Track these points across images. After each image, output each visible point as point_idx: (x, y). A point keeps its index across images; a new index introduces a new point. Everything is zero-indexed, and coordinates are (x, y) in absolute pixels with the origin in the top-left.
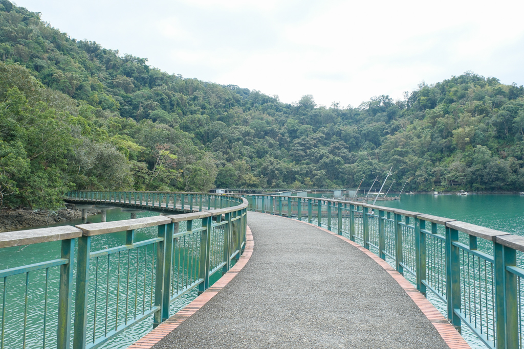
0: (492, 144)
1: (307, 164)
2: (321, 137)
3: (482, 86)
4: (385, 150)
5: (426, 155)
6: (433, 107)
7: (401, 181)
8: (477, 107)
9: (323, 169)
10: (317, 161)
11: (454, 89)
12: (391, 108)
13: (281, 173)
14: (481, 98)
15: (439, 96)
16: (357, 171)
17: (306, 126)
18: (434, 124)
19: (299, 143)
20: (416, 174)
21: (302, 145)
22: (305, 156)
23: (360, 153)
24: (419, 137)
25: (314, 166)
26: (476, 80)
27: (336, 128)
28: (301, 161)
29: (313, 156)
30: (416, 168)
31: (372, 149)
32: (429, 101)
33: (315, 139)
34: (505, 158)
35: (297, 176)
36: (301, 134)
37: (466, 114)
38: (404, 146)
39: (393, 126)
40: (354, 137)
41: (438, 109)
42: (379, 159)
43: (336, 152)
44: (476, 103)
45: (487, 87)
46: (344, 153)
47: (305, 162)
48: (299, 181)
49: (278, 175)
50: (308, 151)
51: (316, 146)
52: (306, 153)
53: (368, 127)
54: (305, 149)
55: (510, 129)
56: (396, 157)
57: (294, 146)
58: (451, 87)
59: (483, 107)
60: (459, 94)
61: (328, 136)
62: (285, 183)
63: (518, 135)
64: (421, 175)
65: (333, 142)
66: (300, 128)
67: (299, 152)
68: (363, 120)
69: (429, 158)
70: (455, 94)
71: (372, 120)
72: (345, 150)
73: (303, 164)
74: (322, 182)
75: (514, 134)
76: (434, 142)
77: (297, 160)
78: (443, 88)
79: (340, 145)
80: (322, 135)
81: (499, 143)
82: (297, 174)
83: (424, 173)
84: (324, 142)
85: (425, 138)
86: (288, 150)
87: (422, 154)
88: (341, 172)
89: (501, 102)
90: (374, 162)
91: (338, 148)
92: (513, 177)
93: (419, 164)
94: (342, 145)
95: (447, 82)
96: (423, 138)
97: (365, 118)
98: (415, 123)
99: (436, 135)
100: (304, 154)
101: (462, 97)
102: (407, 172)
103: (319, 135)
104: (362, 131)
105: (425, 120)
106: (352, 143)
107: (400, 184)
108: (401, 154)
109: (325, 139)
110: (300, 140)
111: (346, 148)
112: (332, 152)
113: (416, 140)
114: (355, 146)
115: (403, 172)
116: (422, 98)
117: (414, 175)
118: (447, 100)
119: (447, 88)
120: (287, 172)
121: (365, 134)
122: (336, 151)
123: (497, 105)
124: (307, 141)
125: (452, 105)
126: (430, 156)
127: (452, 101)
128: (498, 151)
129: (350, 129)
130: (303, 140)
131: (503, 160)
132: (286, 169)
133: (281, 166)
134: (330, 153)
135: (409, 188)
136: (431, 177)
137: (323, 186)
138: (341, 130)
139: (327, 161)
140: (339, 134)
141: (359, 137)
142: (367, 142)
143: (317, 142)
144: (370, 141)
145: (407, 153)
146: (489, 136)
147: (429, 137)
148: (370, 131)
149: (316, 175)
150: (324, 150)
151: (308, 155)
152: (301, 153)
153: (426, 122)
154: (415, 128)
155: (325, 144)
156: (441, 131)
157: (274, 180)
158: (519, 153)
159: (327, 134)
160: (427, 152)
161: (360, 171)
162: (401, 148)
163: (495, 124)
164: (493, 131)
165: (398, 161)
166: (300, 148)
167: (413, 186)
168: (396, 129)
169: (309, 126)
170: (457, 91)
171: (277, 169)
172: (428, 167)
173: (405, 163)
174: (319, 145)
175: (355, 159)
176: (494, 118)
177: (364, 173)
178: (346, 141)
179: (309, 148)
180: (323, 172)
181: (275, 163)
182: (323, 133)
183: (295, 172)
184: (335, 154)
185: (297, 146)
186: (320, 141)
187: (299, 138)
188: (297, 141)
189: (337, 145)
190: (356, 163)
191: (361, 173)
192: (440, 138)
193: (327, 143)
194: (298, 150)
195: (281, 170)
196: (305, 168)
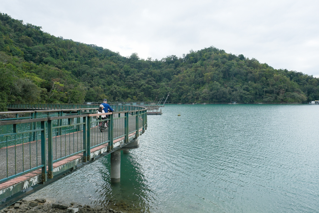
0: (221, 81)
1: (134, 89)
2: (142, 75)
3: (218, 54)
4: (174, 82)
5: (192, 86)
6: (196, 62)
7: (181, 98)
8: (215, 63)
9: (143, 92)
10: (139, 87)
11: (205, 54)
12: (177, 62)
13: (121, 94)
14: (217, 59)
15: (199, 57)
16: (160, 93)
17: (134, 69)
18: (196, 70)
19: (130, 78)
20: (188, 95)
21: (132, 79)
22: (133, 85)
23: (161, 84)
24: (189, 76)
25: (138, 90)
26: (215, 50)
27: (150, 71)
28: (131, 87)
29: (137, 85)
30: (188, 92)
31: (167, 82)
32: (194, 59)
33: (139, 76)
34: (226, 87)
35: (129, 95)
36: (131, 73)
37: (210, 66)
38: (182, 81)
39: (177, 70)
40: (159, 76)
41: (198, 63)
42: (171, 87)
43: (150, 83)
44: (215, 61)
45: (220, 54)
46: (153, 83)
47: (133, 88)
48: (130, 98)
49: (118, 95)
50: (135, 82)
51: (139, 80)
52: (134, 83)
53: (166, 70)
54: (134, 81)
55: (229, 74)
56: (178, 86)
57: (127, 79)
58: (204, 53)
59: (218, 63)
60: (207, 57)
61: (146, 75)
62: (123, 99)
63: (232, 77)
64: (190, 95)
65: (148, 78)
66: (131, 70)
67: (130, 83)
68: (163, 67)
69: (194, 87)
70: (206, 57)
71: (167, 67)
72: (154, 82)
73: (132, 89)
74: (142, 98)
75: (230, 77)
76: (196, 79)
77: (129, 87)
78: (201, 53)
79: (151, 79)
80: (142, 74)
81: (224, 80)
82: (129, 94)
83: (191, 94)
84: (144, 77)
85: (192, 77)
86: (125, 81)
87: (191, 85)
88: (152, 93)
89: (225, 61)
90: (168, 88)
91: (151, 81)
92: (229, 96)
93: (189, 90)
94: (153, 79)
95: (202, 50)
96: (191, 77)
97: (164, 66)
98: (188, 70)
99: (197, 76)
100: (133, 84)
101: (209, 58)
102: (184, 93)
103: (141, 74)
104: (162, 72)
105: (192, 68)
106: (157, 79)
107: (180, 99)
108: (181, 85)
109: (144, 76)
110: (131, 76)
111: (154, 81)
112: (147, 83)
113: (188, 78)
114: (159, 80)
115: (182, 94)
116: (191, 57)
117: (187, 95)
118: (202, 59)
119: (202, 53)
120: (124, 93)
121: (164, 74)
122: (149, 82)
123: (224, 63)
124: (135, 77)
125: (205, 62)
126: (194, 86)
127: (204, 60)
128: (223, 84)
129: (157, 71)
130: (132, 76)
131: (225, 88)
132: (123, 91)
133: (120, 90)
134: (146, 84)
135: (184, 101)
136: (194, 96)
137: (142, 100)
138: (152, 72)
139: (145, 87)
140: (151, 73)
141: (161, 76)
142: (165, 78)
143: (140, 77)
144: (166, 78)
145: (184, 84)
146: (220, 77)
147: (194, 77)
148: (166, 73)
149: (139, 94)
150: (143, 82)
151: (135, 84)
152: (132, 83)
153: (193, 69)
154: (187, 72)
155: (144, 79)
156: (199, 74)
157: (116, 97)
158: (232, 85)
159: (145, 74)
160: (193, 84)
161: (161, 93)
162: (181, 82)
163: (222, 72)
164: (221, 75)
165: (180, 88)
166: (131, 80)
167: (187, 100)
168: (179, 72)
169: (136, 69)
170: (206, 55)
171: (119, 92)
172: (193, 91)
173: (183, 89)
174: (141, 79)
175: (159, 86)
176: (222, 69)
177: (163, 94)
178: (154, 77)
179: (136, 81)
180: (143, 93)
181: (117, 88)
182: (143, 73)
183: (128, 93)
184: (149, 84)
185: (129, 80)
186: (141, 77)
187: (130, 75)
188: (129, 77)
189: (150, 79)
190: (159, 89)
191: (162, 94)
192: (199, 77)
193: (145, 78)
194: (129, 82)
195: (121, 92)
196: (133, 91)
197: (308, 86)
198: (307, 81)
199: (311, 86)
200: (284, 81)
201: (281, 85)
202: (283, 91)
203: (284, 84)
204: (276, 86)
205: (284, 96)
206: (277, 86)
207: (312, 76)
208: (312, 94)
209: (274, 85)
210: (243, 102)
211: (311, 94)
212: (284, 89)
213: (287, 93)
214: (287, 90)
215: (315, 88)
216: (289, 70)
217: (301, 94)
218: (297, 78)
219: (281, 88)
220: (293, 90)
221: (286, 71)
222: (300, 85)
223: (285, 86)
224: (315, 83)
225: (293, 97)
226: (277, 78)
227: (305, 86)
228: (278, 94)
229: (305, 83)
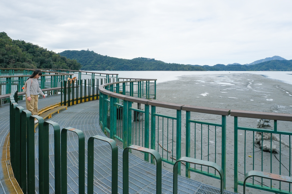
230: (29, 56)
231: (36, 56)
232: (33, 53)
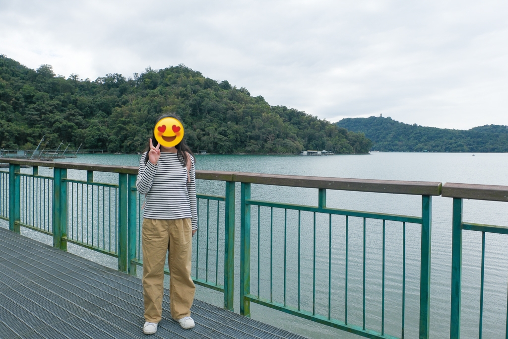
0: (188, 120)
1: (42, 127)
2: (58, 104)
3: (188, 77)
4: (114, 119)
5: (144, 125)
6: (154, 88)
7: (123, 144)
8: (181, 92)
9: (56, 133)
10: (51, 124)
11: (169, 76)
12: (123, 85)
13: (13, 135)
14: (185, 86)
15: (159, 80)
16: (87, 135)
17: (42, 93)
18: (152, 101)
19: (34, 108)
20: (134, 139)
21: (37, 110)
22: (40, 121)
23: (92, 120)
24: (140, 111)
25: (48, 130)
26: (186, 71)
27: (73, 97)
28: (35, 125)
29: (48, 121)
30: (134, 135)
31: (103, 117)
32: (152, 83)
33: (51, 106)
34: (195, 130)
35: (29, 138)
36: (38, 99)
37: (173, 96)
38: (129, 116)
39: (123, 100)
40: (89, 107)
41: (156, 91)
42: (108, 126)
43: (71, 119)
44: (181, 89)
45: (191, 78)
46: (78, 119)
47: (39, 126)
48: (31, 142)
49: (7, 137)
50: (43, 116)
51: (51, 112)
52: (41, 117)
53: (101, 99)
54: (41, 114)
55: (201, 110)
56: (119, 125)
57: (29, 110)
58: (168, 75)
59: (185, 92)
60: (172, 80)
61: (65, 104)
62: (16, 144)
63: (204, 114)
64: (138, 140)
65: (69, 109)
66: (36, 95)
67: (34, 117)
68: (99, 92)
69: (146, 127)
70: (169, 80)
71: (106, 93)
72: (80, 117)
73: (38, 127)
74: (55, 144)
75: (202, 113)
76: (150, 116)
77: (32, 124)
78: (164, 73)
79: (75, 112)
80: (59, 102)
81: (193, 119)
82: (30, 136)
83: (140, 139)
84: (61, 108)
85: (144, 111)
86: (23, 114)
87: (141, 123)
88: (74, 136)
89: (198, 90)
90: (101, 128)
91: (73, 115)
92: (198, 143)
93: (138, 131)
94: (78, 112)
95: (166, 69)
96: (142, 112)
97: (100, 91)
98: (139, 99)
99: (152, 110)
100: (39, 119)
101: (174, 83)
102: (128, 137)
103: (55, 102)
104: (96, 101)
105: (147, 98)
106: (87, 112)
107: (123, 147)
108: (124, 123)
109: (63, 106)
110: (35, 106)
111: (81, 115)
112: (67, 118)
113: (136, 113)
114: (90, 114)
115: (125, 137)
116: (147, 80)
117: (133, 139)
118: (164, 84)
119: (165, 74)
120: (19, 134)
121: (98, 105)
122: (71, 117)
123: (195, 92)
124: (43, 107)
125: (167, 89)
126: (147, 126)
127: (167, 85)
128: (192, 124)
129: (86, 99)
130: (38, 105)
131: (192, 131)
132: (18, 131)
133: (11, 128)
134: (64, 119)
135: (129, 149)
136: (145, 142)
137: (55, 147)
138: (77, 100)
139: (60, 125)
140: (75, 102)
141: (93, 107)
142: (100, 112)
143: (53, 108)
144: (103, 111)
145: (130, 122)
146: (186, 114)
147: (146, 111)
148: (103, 103)
149: (49, 138)
150: (58, 116)
151: (43, 120)
152: (37, 117)
153: (147, 99)
154: (138, 103)
155: (62, 111)
156: (155, 107)
157: (3, 142)
158: (203, 127)
159: (63, 102)
160: (144, 122)
161: (90, 135)
162: (125, 118)
163: (191, 106)
164: (189, 111)
165: (121, 129)
166: (35, 113)
167: (132, 148)
168: (125, 103)
169: (46, 94)
170: (171, 78)
171: (8, 131)
172: (144, 134)
173: (127, 130)
174: (55, 111)
175: (88, 125)
176: (190, 102)
177: (93, 137)
178: (81, 109)
179: (45, 114)
180: (56, 135)
181: (5, 126)
182: (60, 101)
183: (28, 134)
184: (70, 120)
185: (33, 111)
186: (56, 108)
187: (35, 103)
188: (32, 106)
189: (73, 112)
190: (87, 129)
191: (90, 137)
192: (154, 113)
193: (64, 110)
194: (32, 115)
195: (11, 132)
196: (38, 131)
197: (309, 131)
198: (309, 124)
199: (313, 131)
200: (275, 123)
201: (270, 129)
202: (272, 136)
203: (275, 128)
204: (263, 130)
205: (273, 144)
206: (266, 130)
207: (316, 117)
208: (314, 142)
209: (261, 127)
210: (218, 152)
211: (312, 141)
212: (273, 135)
213: (278, 139)
214: (278, 136)
215: (317, 134)
216: (289, 108)
217: (296, 142)
218: (298, 119)
219: (270, 133)
220: (286, 136)
221: (285, 109)
222: (300, 129)
223: (276, 129)
224: (319, 127)
225: (284, 145)
226: (267, 118)
227: (306, 131)
228: (266, 141)
229: (306, 127)
230: (292, 130)
231: (302, 129)
232: (298, 124)
